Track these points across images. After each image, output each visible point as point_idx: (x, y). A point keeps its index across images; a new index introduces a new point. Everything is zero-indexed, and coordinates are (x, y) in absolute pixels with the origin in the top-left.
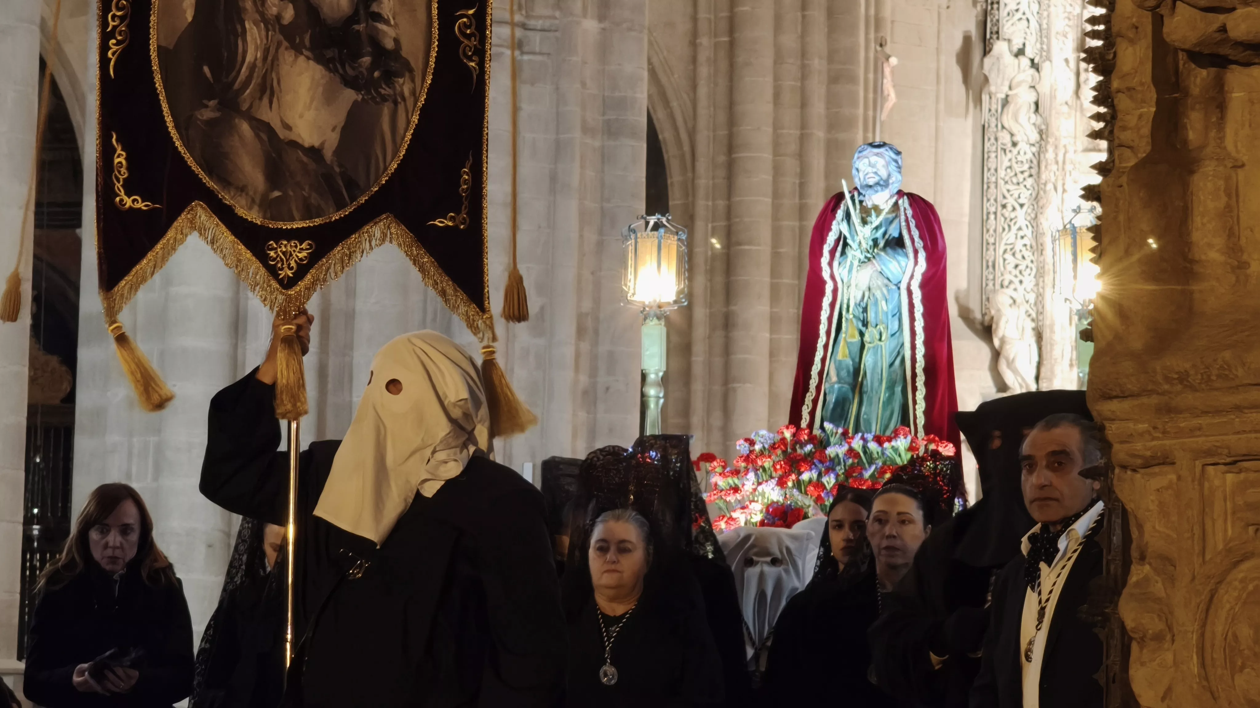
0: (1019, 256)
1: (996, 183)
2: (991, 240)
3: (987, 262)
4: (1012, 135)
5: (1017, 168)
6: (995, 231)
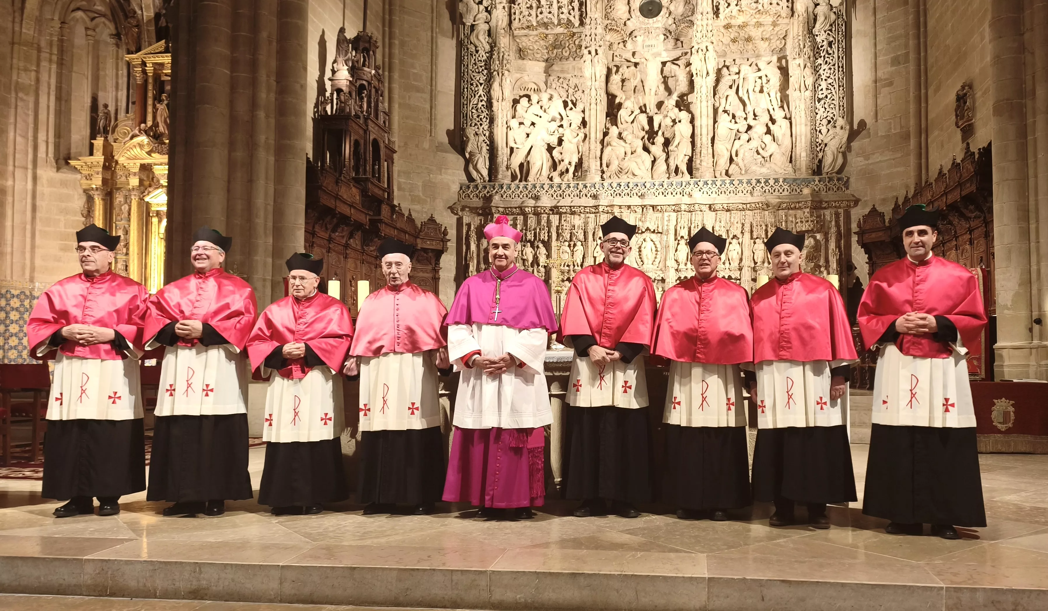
0: (479, 110)
1: (468, 72)
2: (465, 103)
3: (463, 114)
4: (476, 47)
5: (479, 64)
6: (467, 97)
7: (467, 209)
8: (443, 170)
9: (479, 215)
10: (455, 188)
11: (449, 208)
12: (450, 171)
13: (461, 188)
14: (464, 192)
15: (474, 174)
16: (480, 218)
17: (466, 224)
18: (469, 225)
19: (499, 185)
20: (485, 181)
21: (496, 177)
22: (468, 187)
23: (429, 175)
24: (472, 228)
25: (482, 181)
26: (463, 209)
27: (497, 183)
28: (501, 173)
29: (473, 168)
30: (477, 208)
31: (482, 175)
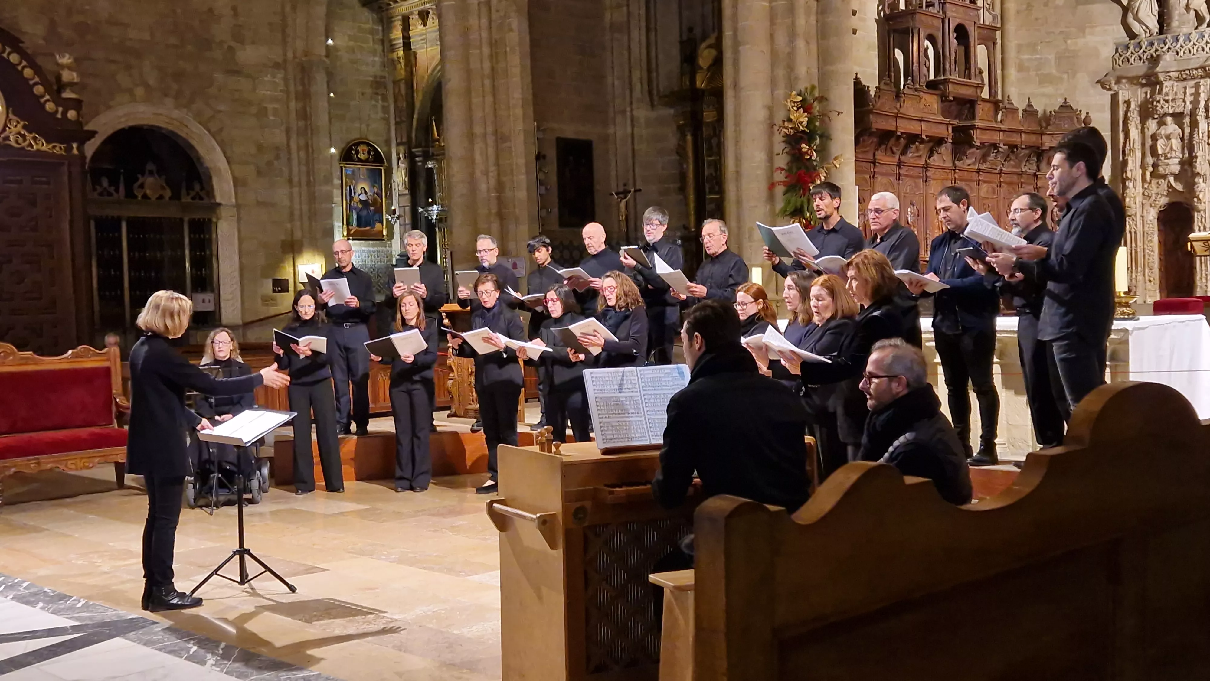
7: (1124, 81)
8: (1087, 30)
9: (1143, 86)
10: (1108, 51)
11: (1098, 82)
12: (1098, 29)
13: (1117, 51)
14: (1121, 55)
15: (1136, 27)
16: (1144, 89)
17: (1125, 102)
18: (1128, 103)
19: (1172, 37)
20: (1151, 35)
21: (1169, 25)
22: (1127, 48)
23: (1066, 42)
24: (1133, 106)
25: (1148, 35)
26: (1118, 81)
27: (1169, 36)
28: (1176, 18)
29: (1134, 19)
30: (1138, 77)
31: (1147, 27)
